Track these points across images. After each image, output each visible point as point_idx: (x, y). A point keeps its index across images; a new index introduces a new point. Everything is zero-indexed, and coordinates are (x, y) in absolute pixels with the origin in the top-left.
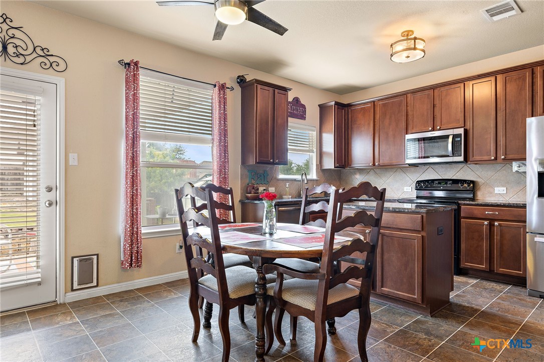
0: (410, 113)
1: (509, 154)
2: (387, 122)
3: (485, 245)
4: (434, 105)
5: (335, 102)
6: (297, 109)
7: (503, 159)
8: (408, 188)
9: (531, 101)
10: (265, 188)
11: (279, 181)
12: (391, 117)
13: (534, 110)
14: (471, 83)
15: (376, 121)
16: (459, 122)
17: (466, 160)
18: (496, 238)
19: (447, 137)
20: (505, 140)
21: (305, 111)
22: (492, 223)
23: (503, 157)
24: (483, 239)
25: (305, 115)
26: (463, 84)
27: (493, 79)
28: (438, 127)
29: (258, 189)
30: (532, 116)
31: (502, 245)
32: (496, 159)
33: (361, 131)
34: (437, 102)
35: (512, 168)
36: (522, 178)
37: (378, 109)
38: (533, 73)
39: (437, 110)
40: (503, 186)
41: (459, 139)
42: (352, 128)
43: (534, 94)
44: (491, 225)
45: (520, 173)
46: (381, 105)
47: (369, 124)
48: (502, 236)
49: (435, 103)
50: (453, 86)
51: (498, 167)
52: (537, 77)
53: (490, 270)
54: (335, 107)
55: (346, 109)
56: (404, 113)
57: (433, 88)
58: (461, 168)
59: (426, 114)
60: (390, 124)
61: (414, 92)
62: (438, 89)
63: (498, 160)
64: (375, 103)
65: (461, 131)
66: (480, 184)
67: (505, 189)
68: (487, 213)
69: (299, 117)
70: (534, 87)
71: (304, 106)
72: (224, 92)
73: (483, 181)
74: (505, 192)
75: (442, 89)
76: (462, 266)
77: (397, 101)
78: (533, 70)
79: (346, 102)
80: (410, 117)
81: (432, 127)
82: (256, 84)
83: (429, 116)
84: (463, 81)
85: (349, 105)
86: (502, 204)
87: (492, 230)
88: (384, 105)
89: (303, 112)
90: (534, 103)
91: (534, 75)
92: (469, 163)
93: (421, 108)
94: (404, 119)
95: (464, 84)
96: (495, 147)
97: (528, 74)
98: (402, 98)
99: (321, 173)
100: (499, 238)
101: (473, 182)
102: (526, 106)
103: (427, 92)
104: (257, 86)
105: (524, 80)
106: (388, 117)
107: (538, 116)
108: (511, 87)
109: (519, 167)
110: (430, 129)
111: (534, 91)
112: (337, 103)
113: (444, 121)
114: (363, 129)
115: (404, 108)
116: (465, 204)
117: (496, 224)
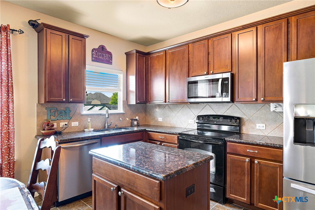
0: (191, 60)
1: (267, 97)
2: (174, 67)
3: (246, 180)
4: (208, 53)
5: (136, 50)
6: (102, 55)
7: (263, 101)
8: (192, 121)
9: (286, 49)
10: (67, 123)
11: (84, 116)
12: (177, 63)
13: (289, 56)
14: (237, 33)
15: (167, 66)
16: (228, 68)
17: (233, 100)
18: (256, 174)
19: (218, 80)
20: (264, 84)
21: (112, 57)
22: (253, 160)
23: (262, 99)
24: (245, 174)
25: (112, 60)
26: (230, 35)
27: (254, 29)
28: (211, 72)
29: (53, 126)
30: (287, 61)
31: (260, 182)
32: (257, 100)
33: (157, 74)
34: (211, 50)
35: (270, 108)
36: (278, 117)
37: (168, 57)
38: (288, 23)
39: (210, 56)
40: (263, 123)
41: (227, 82)
42: (150, 72)
43: (289, 42)
44: (252, 162)
45: (277, 112)
46: (170, 53)
47: (162, 69)
48: (261, 173)
49: (209, 52)
50: (223, 37)
51: (259, 106)
52: (292, 26)
53: (250, 203)
54: (136, 54)
55: (147, 56)
56: (186, 60)
57: (208, 38)
58: (230, 106)
59: (202, 60)
60: (176, 69)
61: (194, 42)
62: (212, 39)
63: (258, 102)
64: (167, 51)
65: (228, 75)
66: (245, 120)
67: (264, 125)
68: (248, 150)
69: (105, 62)
70: (289, 35)
71: (110, 53)
72: (7, 33)
73: (247, 118)
74: (264, 128)
75: (215, 39)
76: (228, 196)
77: (181, 49)
78: (288, 20)
79: (146, 51)
80: (191, 63)
81: (207, 71)
82: (45, 29)
83: (205, 61)
84: (230, 32)
85: (149, 54)
86: (261, 144)
87: (252, 167)
88: (172, 53)
89: (109, 58)
90: (289, 51)
91: (289, 25)
92: (235, 103)
93: (198, 54)
94: (186, 64)
95: (232, 34)
96: (256, 90)
97: (284, 23)
98: (185, 47)
99: (127, 108)
100: (258, 174)
101: (239, 118)
102: (282, 53)
103: (203, 42)
104: (46, 30)
105: (280, 29)
106: (175, 63)
107: (292, 61)
108: (270, 36)
109: (276, 107)
110: (205, 73)
111: (289, 40)
112: (137, 52)
113: (216, 67)
114: (158, 73)
115: (186, 56)
116: (230, 141)
117: (256, 162)
